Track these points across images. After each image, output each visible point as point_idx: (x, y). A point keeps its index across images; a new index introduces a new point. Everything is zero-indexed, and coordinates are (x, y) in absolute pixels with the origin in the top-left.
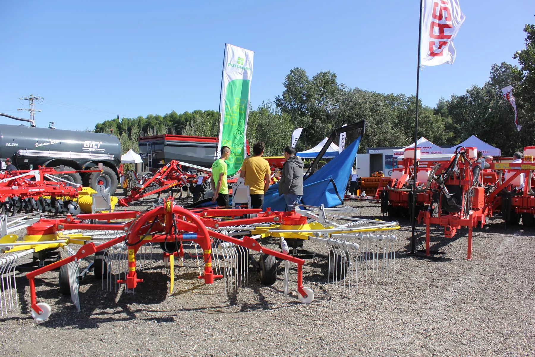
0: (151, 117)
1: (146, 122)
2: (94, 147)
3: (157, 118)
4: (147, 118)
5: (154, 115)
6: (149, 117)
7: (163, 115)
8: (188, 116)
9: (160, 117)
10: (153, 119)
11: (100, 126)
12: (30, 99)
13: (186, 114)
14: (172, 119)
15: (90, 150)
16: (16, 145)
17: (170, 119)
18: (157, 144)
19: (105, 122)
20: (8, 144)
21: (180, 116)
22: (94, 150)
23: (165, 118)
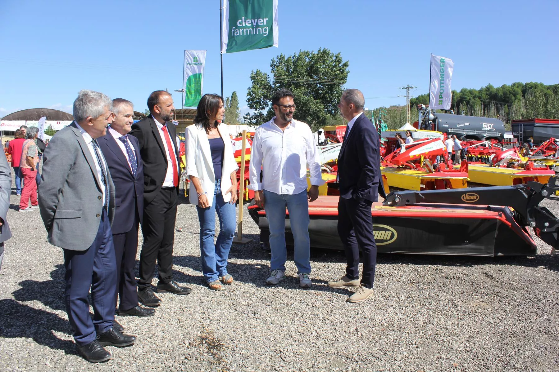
0: (465, 91)
1: (460, 97)
2: (488, 127)
3: (471, 92)
4: (461, 92)
5: (469, 89)
6: (463, 91)
7: (478, 89)
8: (507, 90)
9: (475, 91)
10: (467, 93)
11: (414, 101)
12: (406, 88)
13: (503, 87)
14: (488, 93)
15: (486, 129)
16: (447, 126)
17: (485, 93)
18: (527, 125)
19: (419, 97)
20: (444, 125)
21: (498, 90)
22: (488, 129)
23: (480, 91)
